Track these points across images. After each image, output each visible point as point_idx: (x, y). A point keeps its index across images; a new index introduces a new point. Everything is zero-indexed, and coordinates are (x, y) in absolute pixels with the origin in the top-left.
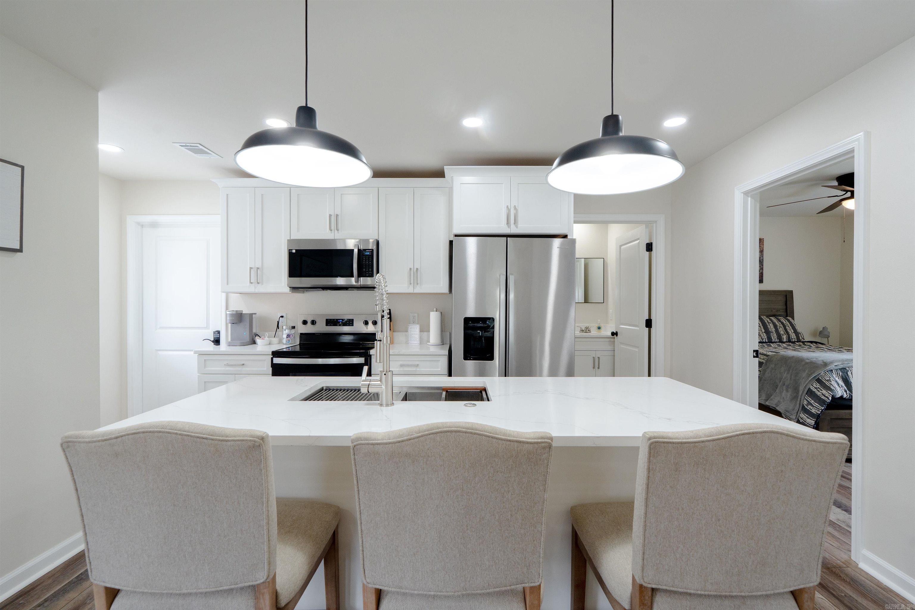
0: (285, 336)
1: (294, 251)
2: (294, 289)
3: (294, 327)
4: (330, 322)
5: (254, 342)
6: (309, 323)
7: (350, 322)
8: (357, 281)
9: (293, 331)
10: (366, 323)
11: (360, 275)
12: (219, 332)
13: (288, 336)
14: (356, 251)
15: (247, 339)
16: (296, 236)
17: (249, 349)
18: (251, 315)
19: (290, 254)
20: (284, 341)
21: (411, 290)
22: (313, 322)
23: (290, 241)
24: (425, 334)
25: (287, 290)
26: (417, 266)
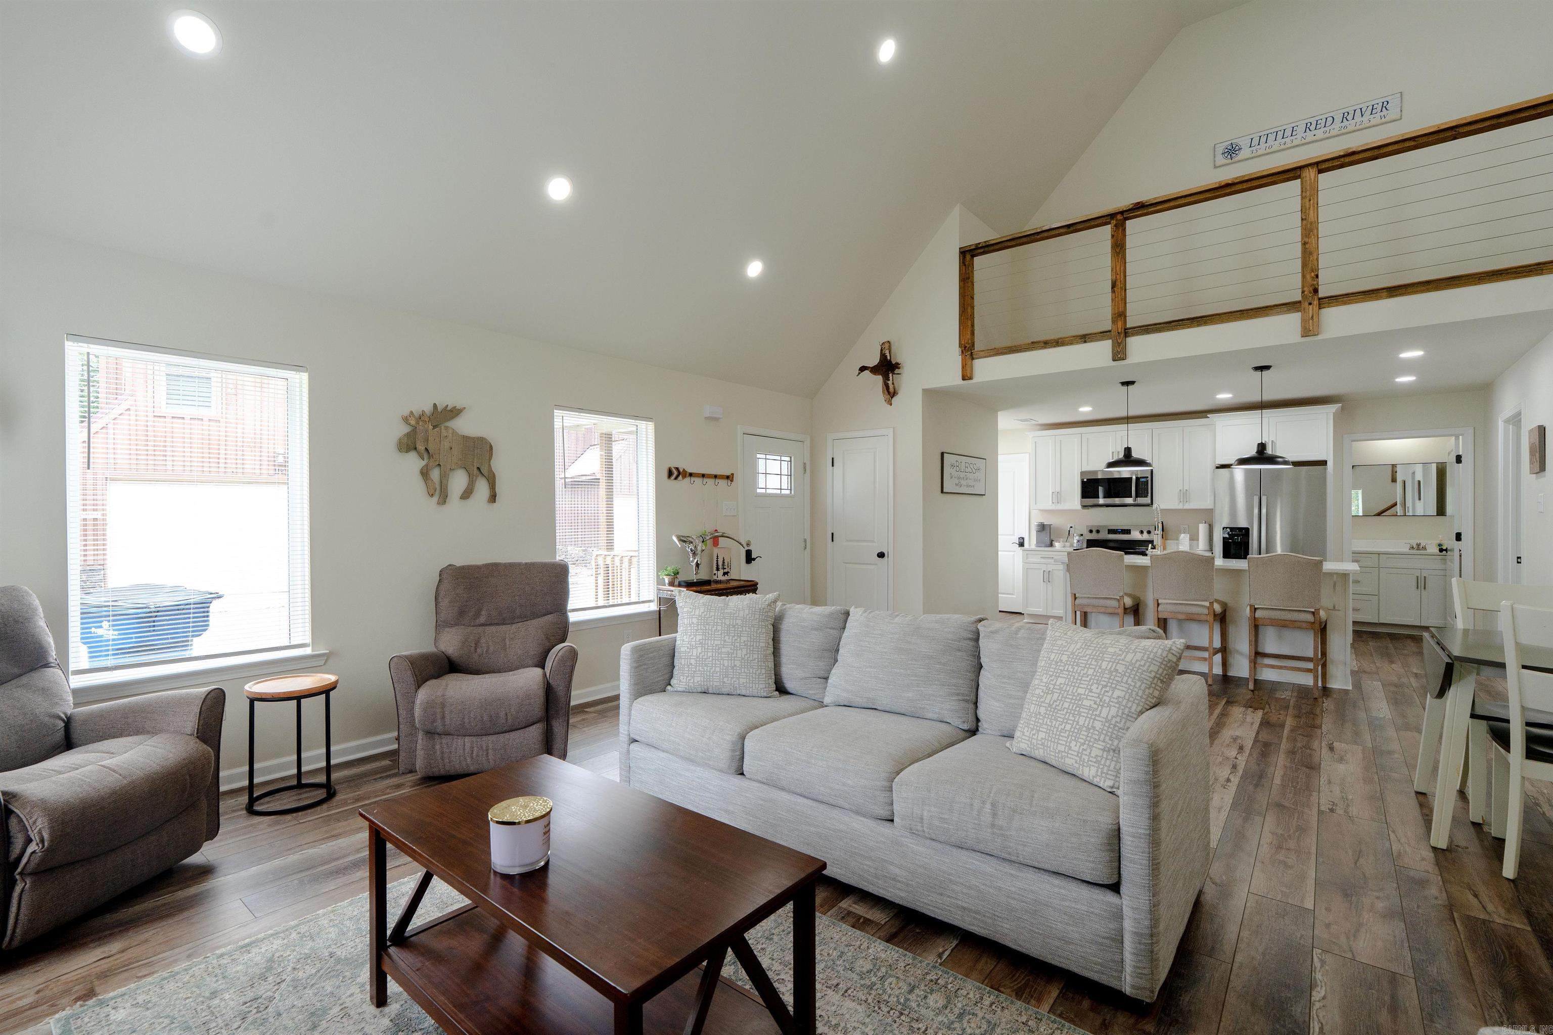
0: (1075, 541)
1: (1085, 480)
2: (1084, 507)
3: (1082, 535)
4: (1111, 531)
5: (1051, 545)
6: (1094, 532)
7: (1128, 532)
8: (1135, 500)
9: (1082, 538)
10: (1142, 532)
11: (1137, 496)
12: (1023, 538)
13: (1078, 541)
14: (1134, 477)
15: (1048, 542)
16: (1086, 468)
17: (1050, 549)
18: (1050, 525)
19: (1083, 483)
20: (1075, 545)
21: (1180, 507)
22: (1098, 531)
23: (1082, 473)
24: (1195, 542)
25: (1079, 507)
26: (1186, 487)
